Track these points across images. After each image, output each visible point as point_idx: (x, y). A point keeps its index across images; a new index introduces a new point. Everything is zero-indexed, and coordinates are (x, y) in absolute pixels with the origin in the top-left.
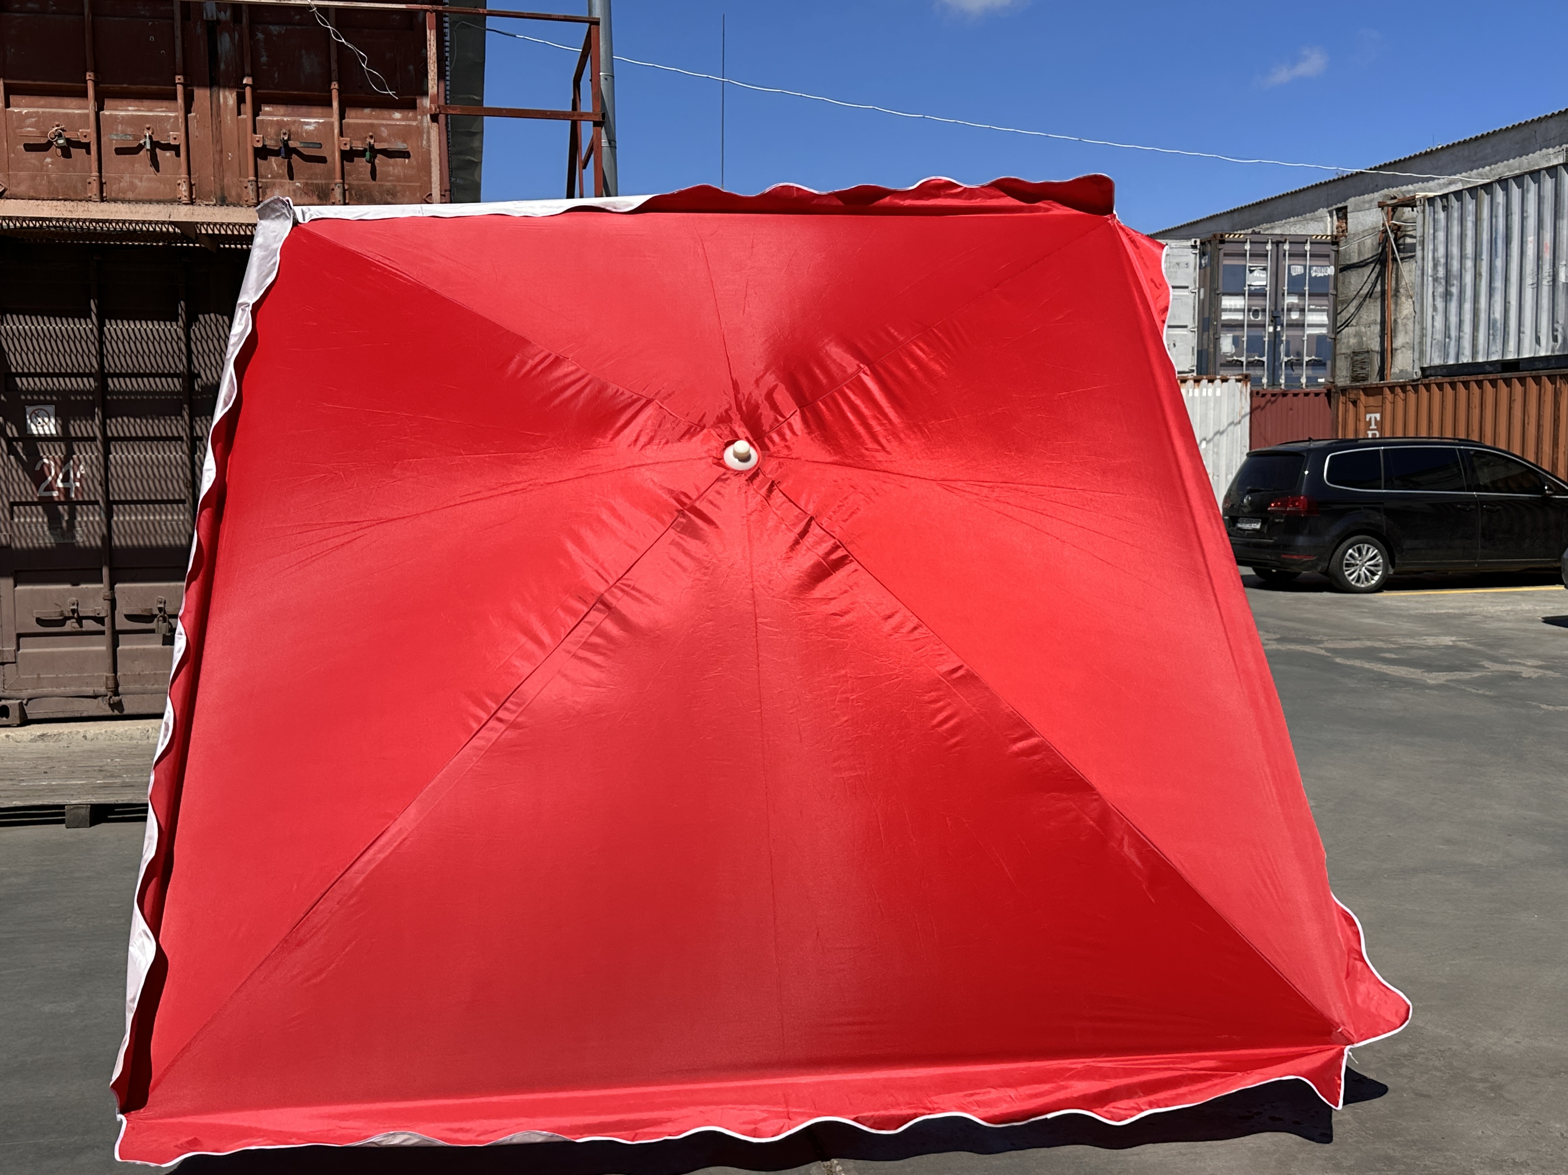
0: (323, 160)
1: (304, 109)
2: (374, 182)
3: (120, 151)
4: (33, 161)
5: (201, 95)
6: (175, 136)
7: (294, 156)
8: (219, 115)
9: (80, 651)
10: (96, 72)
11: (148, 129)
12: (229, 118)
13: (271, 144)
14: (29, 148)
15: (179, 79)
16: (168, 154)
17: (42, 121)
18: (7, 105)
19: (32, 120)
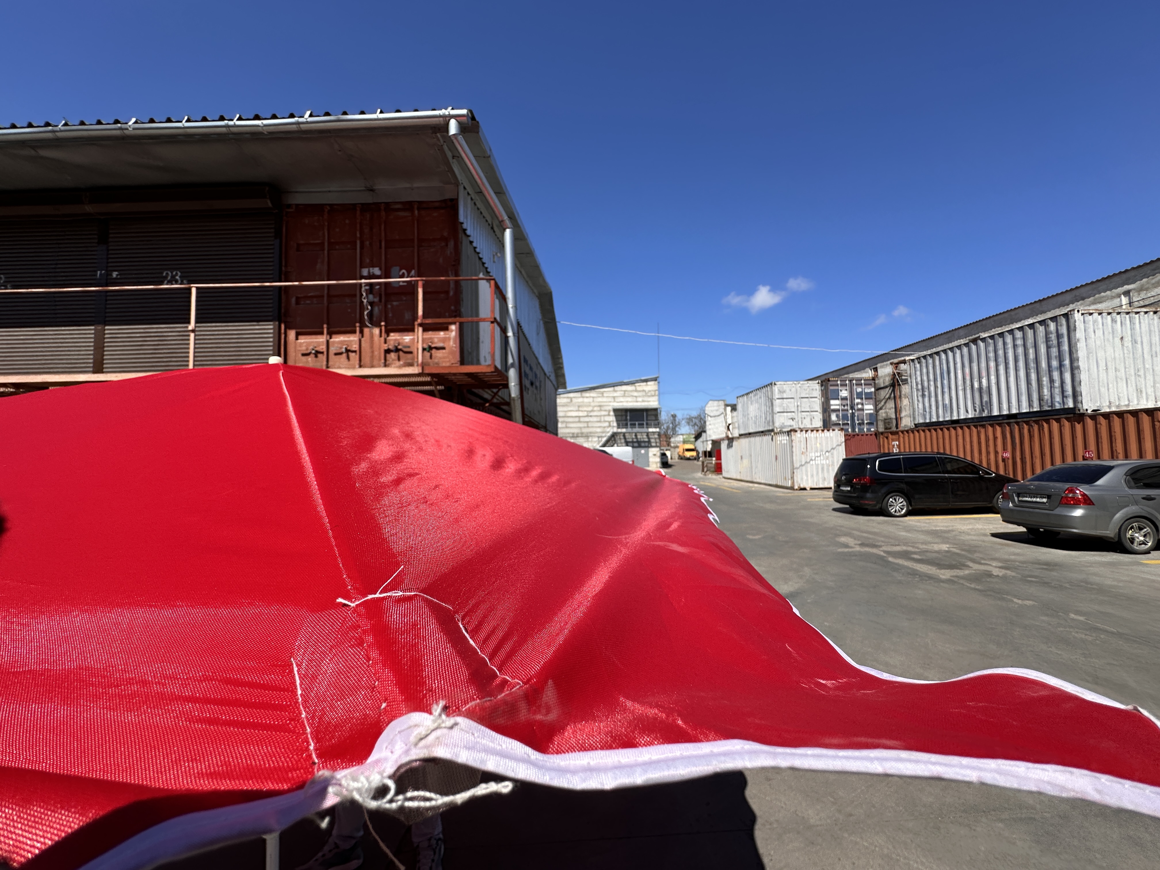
0: (411, 353)
1: (406, 333)
2: (430, 360)
3: (336, 354)
5: (366, 331)
6: (355, 347)
7: (401, 353)
8: (372, 338)
10: (328, 324)
11: (346, 345)
12: (376, 338)
13: (391, 347)
14: (303, 355)
15: (358, 325)
16: (354, 354)
17: (308, 344)
18: (297, 339)
19: (305, 344)
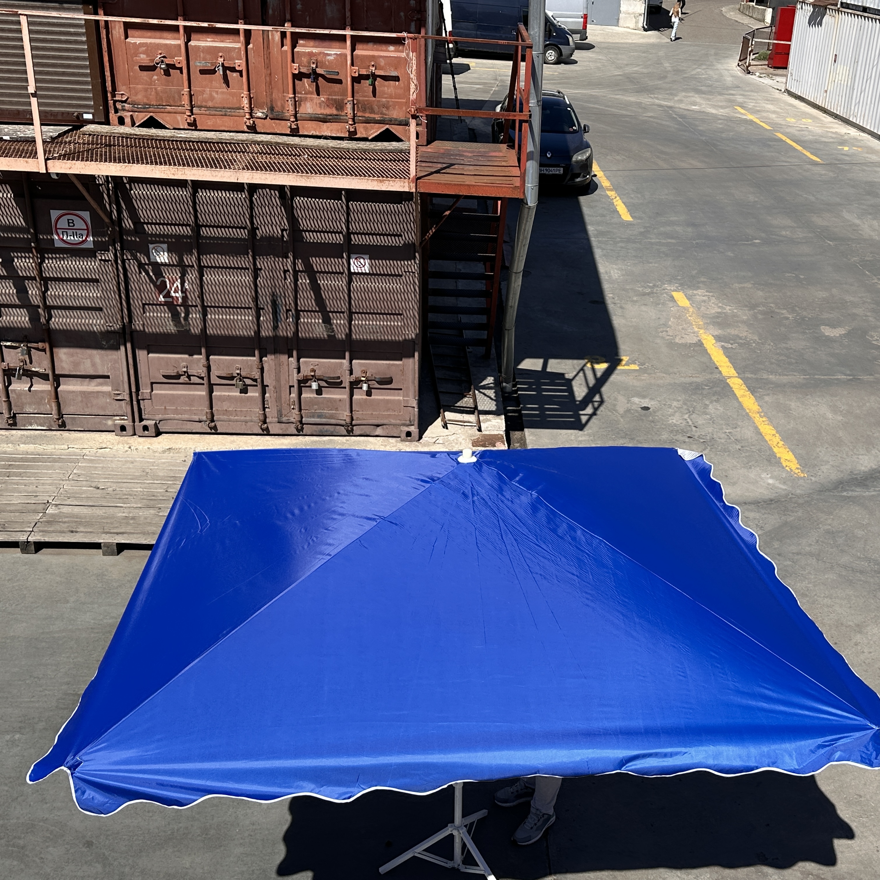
0: (340, 82)
1: (327, 43)
3: (203, 72)
4: (145, 78)
5: (256, 31)
6: (239, 63)
7: (320, 78)
8: (268, 47)
9: (190, 395)
10: (184, 15)
11: (221, 57)
12: (275, 49)
13: (304, 70)
14: (143, 68)
15: (241, 22)
16: (235, 74)
17: (150, 50)
18: (126, 36)
19: (143, 49)
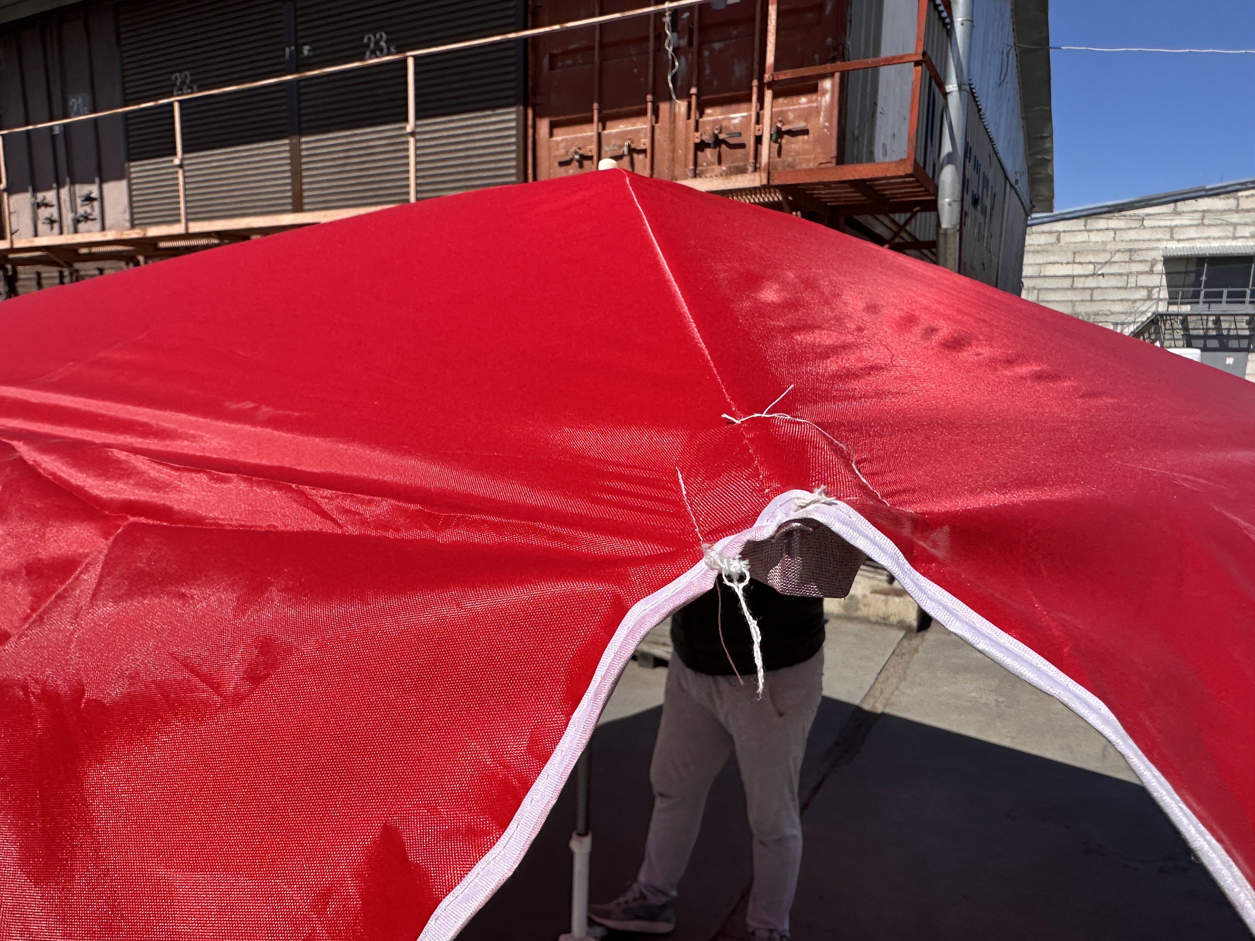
0: (742, 146)
1: (734, 107)
2: (778, 159)
5: (664, 107)
6: (644, 143)
7: (724, 147)
8: (675, 121)
10: (600, 102)
11: (628, 140)
12: (681, 122)
13: (707, 138)
14: (562, 163)
15: (649, 97)
16: (641, 156)
17: (569, 143)
18: (551, 135)
19: (562, 145)
